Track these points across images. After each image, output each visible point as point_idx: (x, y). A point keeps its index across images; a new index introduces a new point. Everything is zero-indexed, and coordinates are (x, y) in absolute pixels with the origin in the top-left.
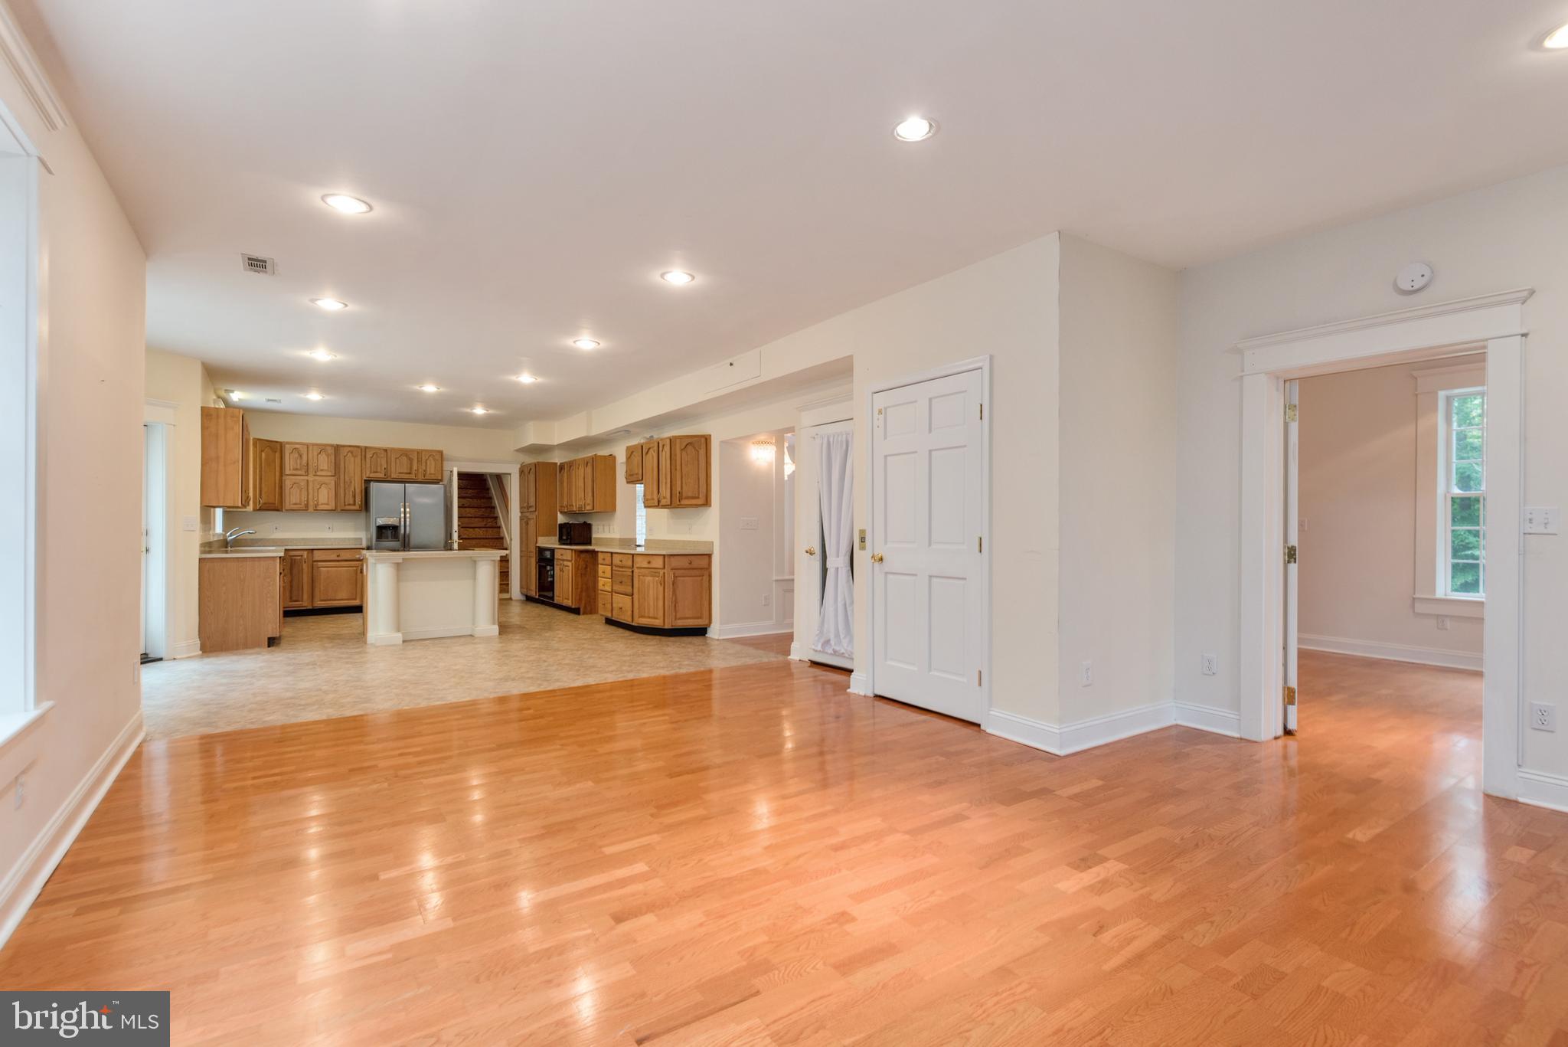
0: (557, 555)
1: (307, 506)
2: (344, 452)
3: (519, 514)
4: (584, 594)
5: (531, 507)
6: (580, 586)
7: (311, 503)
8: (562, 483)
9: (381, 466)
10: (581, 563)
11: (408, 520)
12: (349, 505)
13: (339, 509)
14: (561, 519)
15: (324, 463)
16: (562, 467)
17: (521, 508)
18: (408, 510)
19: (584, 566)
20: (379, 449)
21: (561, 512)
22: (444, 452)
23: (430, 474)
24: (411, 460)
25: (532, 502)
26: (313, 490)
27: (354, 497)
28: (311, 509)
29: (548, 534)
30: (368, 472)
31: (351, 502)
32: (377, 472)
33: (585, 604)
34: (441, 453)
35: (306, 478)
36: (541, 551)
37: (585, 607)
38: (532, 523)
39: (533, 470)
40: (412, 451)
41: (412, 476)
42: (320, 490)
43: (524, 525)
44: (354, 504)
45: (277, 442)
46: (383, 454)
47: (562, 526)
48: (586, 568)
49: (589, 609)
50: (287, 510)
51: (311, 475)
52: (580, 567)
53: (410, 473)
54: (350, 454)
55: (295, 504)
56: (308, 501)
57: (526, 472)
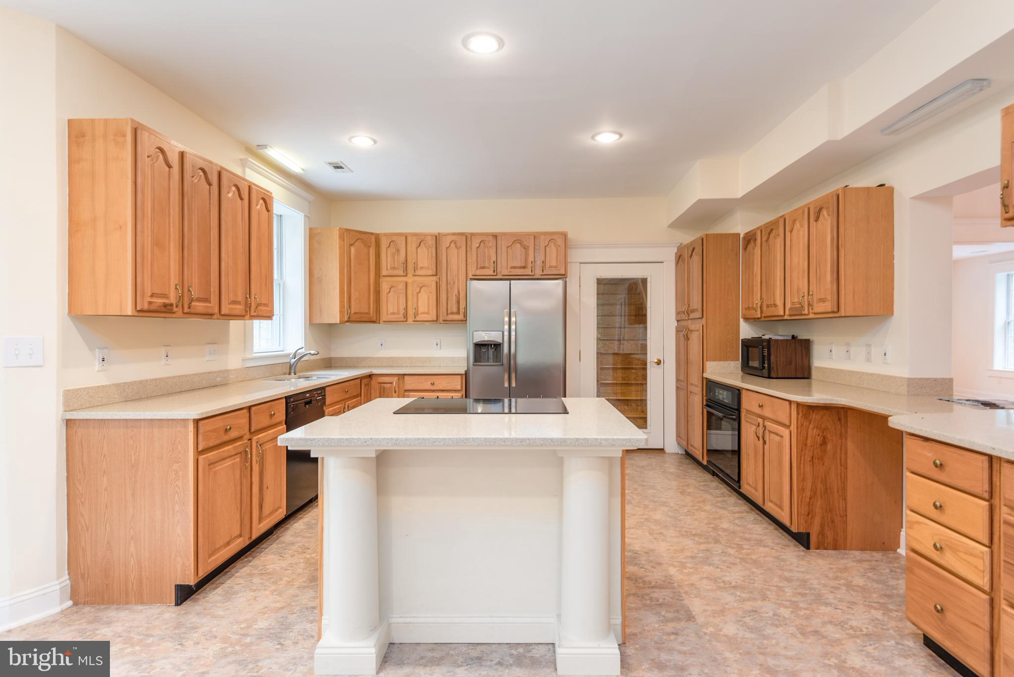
0: (748, 404)
1: (406, 316)
2: (445, 243)
3: (676, 324)
4: (819, 503)
5: (693, 311)
6: (809, 485)
7: (411, 312)
8: (749, 266)
9: (490, 258)
10: (813, 432)
11: (513, 333)
12: (452, 313)
13: (441, 319)
14: (746, 331)
15: (424, 258)
16: (750, 238)
17: (678, 313)
18: (513, 319)
19: (819, 440)
20: (487, 235)
21: (746, 319)
22: (569, 236)
23: (550, 267)
24: (526, 248)
25: (696, 303)
26: (413, 295)
27: (458, 302)
28: (410, 319)
29: (723, 357)
30: (474, 269)
31: (455, 310)
32: (484, 268)
33: (822, 526)
34: (564, 235)
35: (404, 279)
36: (710, 385)
37: (822, 533)
38: (695, 338)
39: (698, 250)
40: (527, 235)
41: (528, 271)
42: (419, 295)
43: (682, 338)
44: (458, 313)
45: (372, 234)
46: (491, 243)
47: (748, 345)
48: (824, 443)
49: (829, 534)
50: (385, 322)
51: (410, 275)
52: (809, 442)
53: (524, 267)
54: (453, 245)
55: (393, 314)
56: (406, 309)
57: (686, 255)
